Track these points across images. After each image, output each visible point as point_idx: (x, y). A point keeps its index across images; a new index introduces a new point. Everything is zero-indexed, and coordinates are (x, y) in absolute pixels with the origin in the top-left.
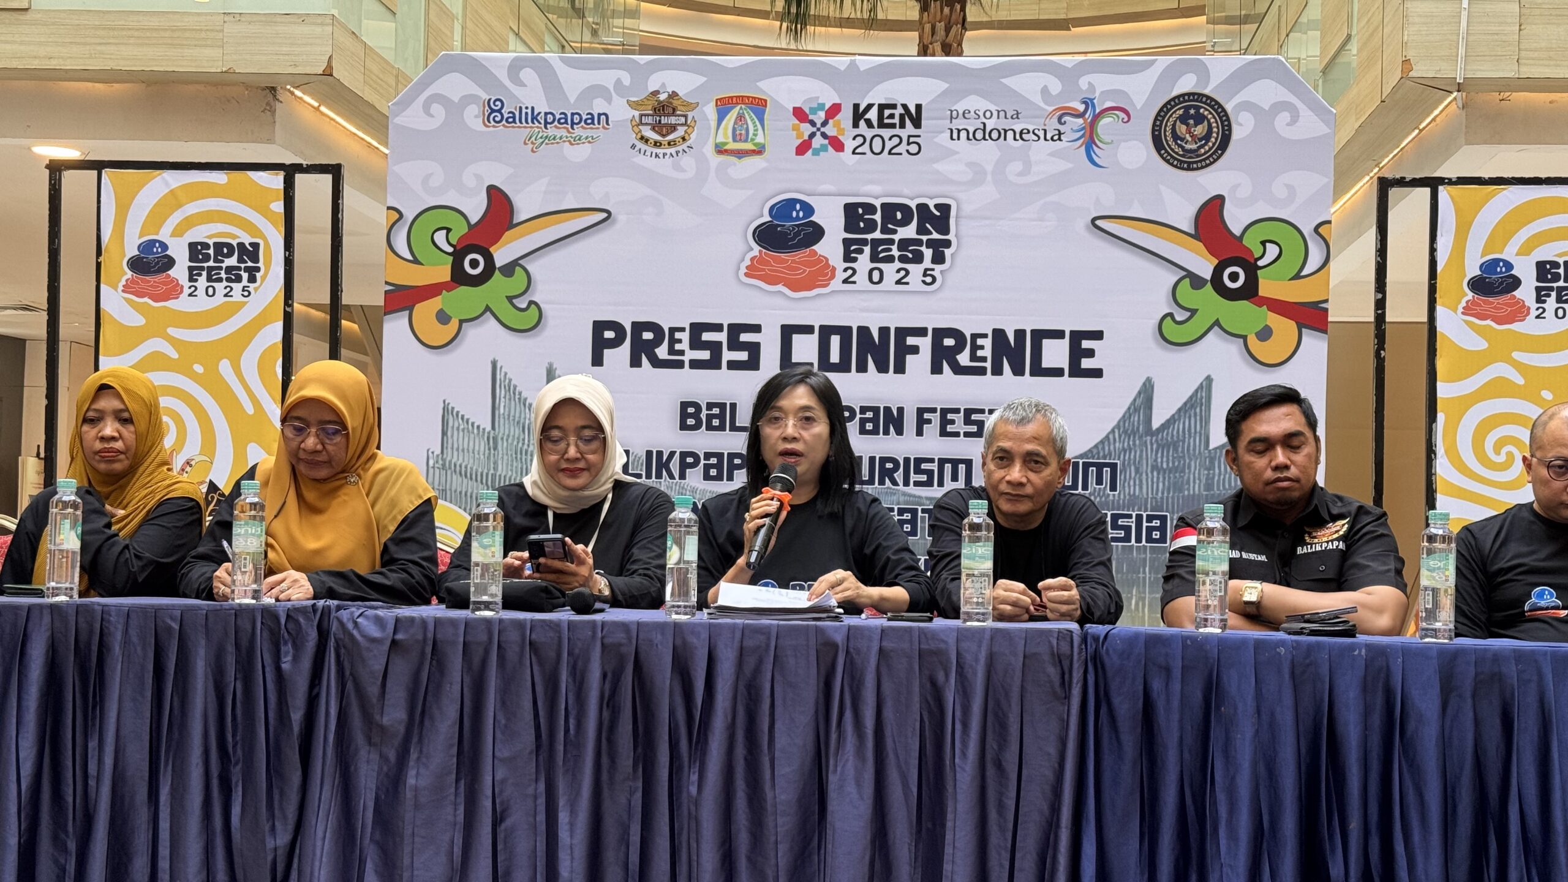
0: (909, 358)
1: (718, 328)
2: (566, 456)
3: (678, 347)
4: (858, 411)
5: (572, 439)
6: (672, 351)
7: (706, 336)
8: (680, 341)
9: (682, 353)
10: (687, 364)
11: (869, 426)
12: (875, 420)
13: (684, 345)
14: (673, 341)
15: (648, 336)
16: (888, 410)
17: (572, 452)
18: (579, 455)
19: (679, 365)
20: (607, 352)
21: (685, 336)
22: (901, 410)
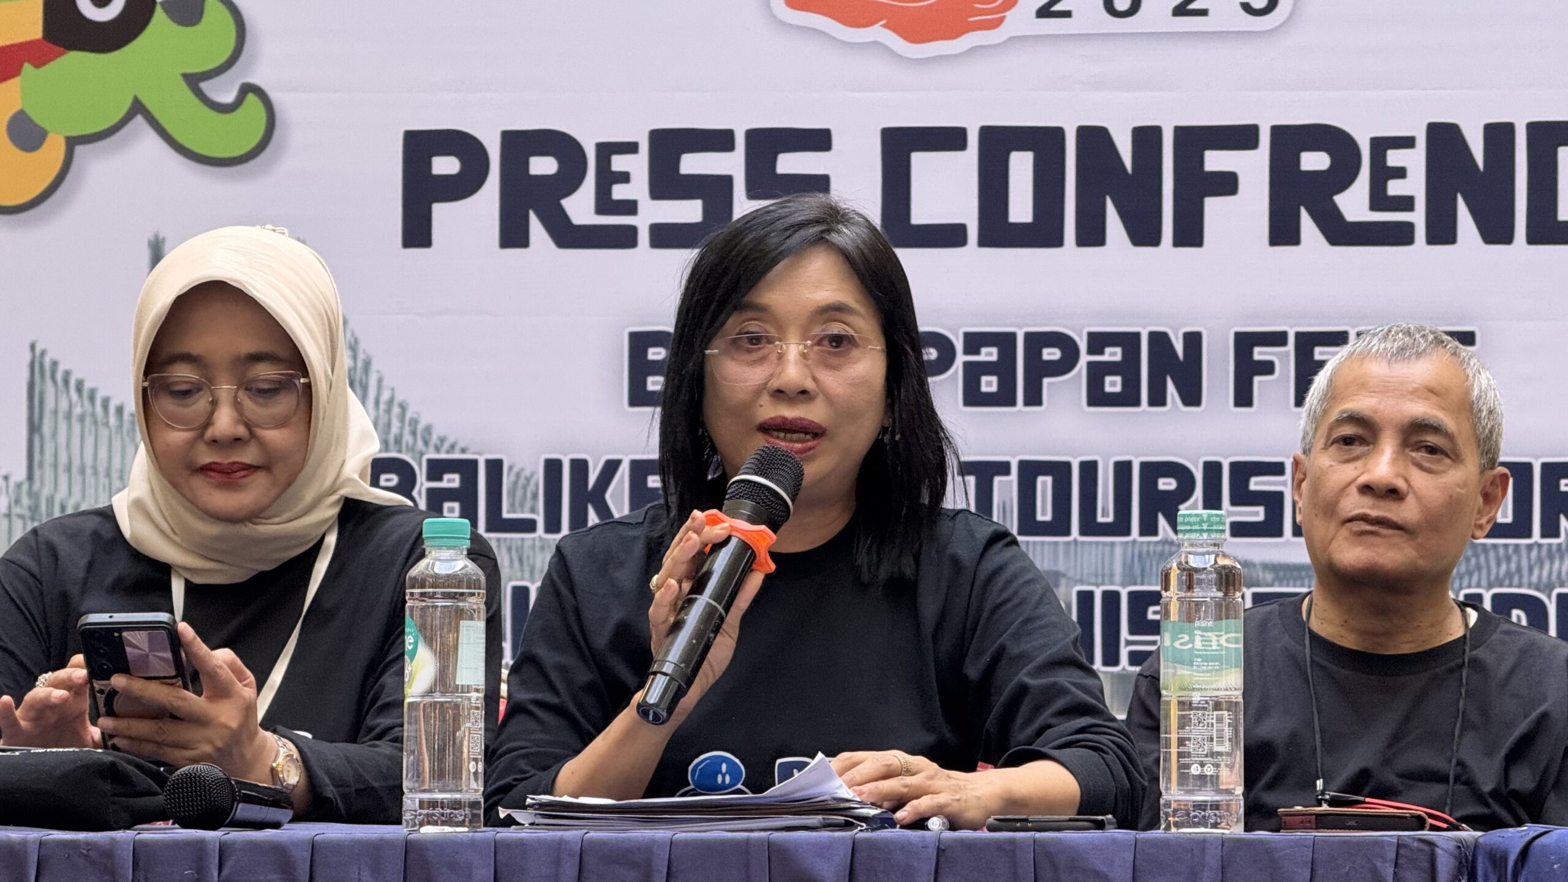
0: (1212, 205)
1: (721, 141)
2: (209, 433)
3: (619, 192)
4: (1083, 345)
5: (225, 389)
6: (605, 204)
7: (692, 164)
8: (624, 177)
9: (630, 207)
10: (644, 236)
11: (1113, 384)
12: (1128, 368)
13: (637, 189)
14: (608, 178)
15: (543, 166)
16: (1159, 340)
17: (224, 421)
18: (241, 431)
19: (625, 238)
20: (442, 213)
21: (637, 165)
22: (1193, 340)
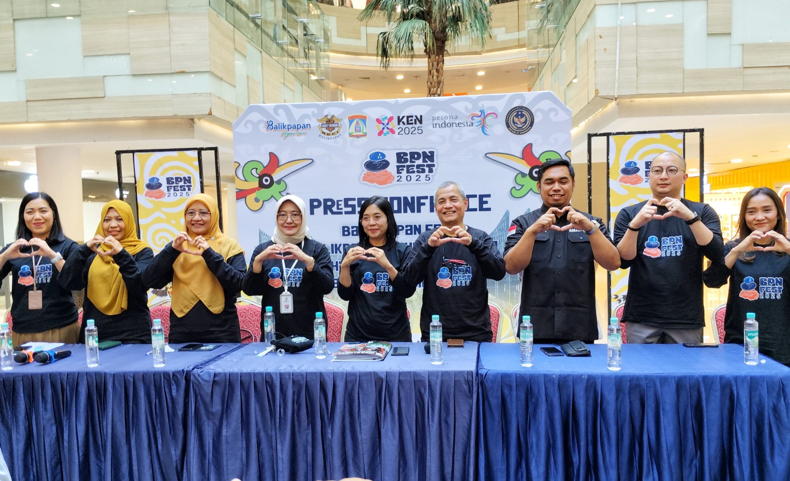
0: (422, 207)
1: (354, 199)
2: (287, 222)
3: (340, 207)
4: (405, 227)
5: (289, 215)
6: (338, 208)
7: (350, 203)
8: (341, 205)
9: (342, 209)
10: (344, 213)
11: (409, 232)
12: (411, 230)
14: (338, 205)
15: (329, 203)
16: (415, 226)
17: (289, 220)
18: (292, 222)
19: (341, 213)
20: (315, 210)
21: (342, 203)
22: (420, 226)
